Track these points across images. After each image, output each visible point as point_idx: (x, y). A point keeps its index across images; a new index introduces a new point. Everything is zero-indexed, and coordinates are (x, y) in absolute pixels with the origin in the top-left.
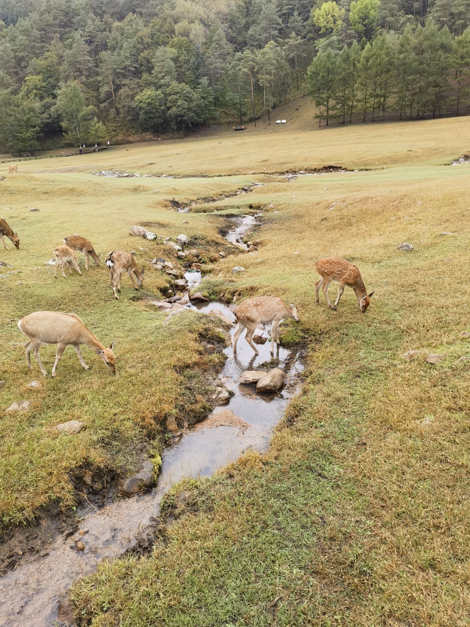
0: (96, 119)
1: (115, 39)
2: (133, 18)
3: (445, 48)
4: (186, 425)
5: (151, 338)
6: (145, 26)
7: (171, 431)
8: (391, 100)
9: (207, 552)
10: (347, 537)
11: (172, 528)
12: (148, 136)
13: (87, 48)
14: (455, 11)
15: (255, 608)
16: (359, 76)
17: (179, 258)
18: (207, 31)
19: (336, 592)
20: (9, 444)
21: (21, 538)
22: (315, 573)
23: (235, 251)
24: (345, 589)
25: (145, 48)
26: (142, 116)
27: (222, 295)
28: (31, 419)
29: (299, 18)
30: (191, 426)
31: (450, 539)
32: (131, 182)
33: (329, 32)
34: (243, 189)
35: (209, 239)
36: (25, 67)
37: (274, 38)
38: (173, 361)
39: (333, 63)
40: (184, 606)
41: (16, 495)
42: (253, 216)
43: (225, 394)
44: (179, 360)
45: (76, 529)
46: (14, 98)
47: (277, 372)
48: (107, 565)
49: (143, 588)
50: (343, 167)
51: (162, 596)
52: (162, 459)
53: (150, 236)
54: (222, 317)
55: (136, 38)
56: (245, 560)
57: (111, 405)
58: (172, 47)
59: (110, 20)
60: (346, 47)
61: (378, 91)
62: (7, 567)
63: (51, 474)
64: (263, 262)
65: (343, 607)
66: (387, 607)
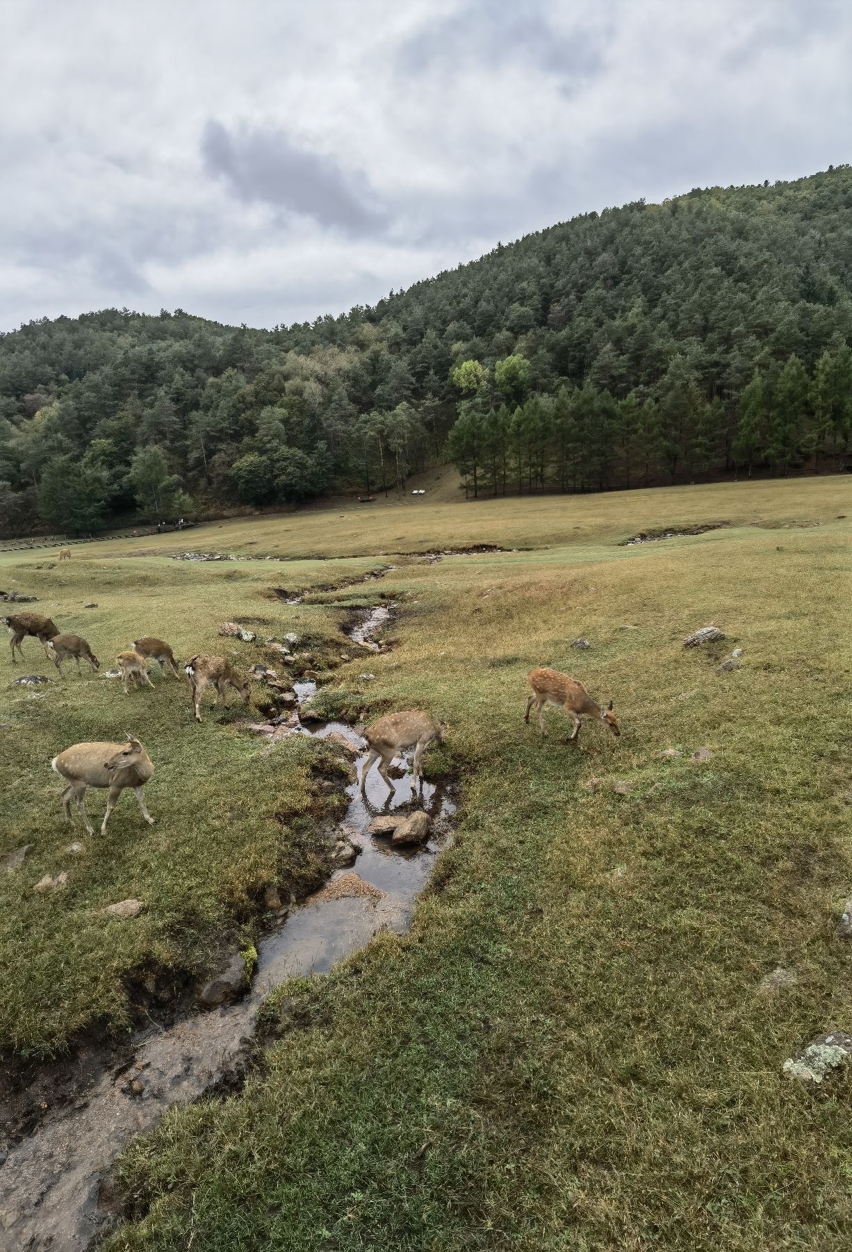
0: (181, 491)
1: (210, 397)
2: (232, 373)
3: (608, 413)
4: (293, 898)
5: (245, 775)
6: (248, 383)
7: (272, 909)
8: (550, 470)
9: (323, 1084)
10: (520, 1046)
11: (273, 1053)
12: (248, 509)
13: (174, 407)
14: (615, 373)
15: (392, 1163)
16: (510, 443)
17: (286, 664)
18: (326, 391)
19: (506, 1128)
20: (37, 936)
21: (47, 1081)
22: (477, 1102)
23: (362, 653)
24: (519, 1121)
25: (248, 409)
26: (241, 486)
27: (344, 711)
28: (69, 899)
29: (436, 378)
30: (302, 900)
31: (656, 1036)
32: (224, 567)
33: (471, 394)
34: (373, 574)
35: (326, 638)
36: (91, 429)
37: (407, 399)
38: (275, 807)
39: (479, 428)
40: (289, 1169)
41: (42, 1015)
42: (385, 607)
43: (349, 851)
44: (283, 804)
45: (131, 1062)
46: (74, 465)
47: (419, 815)
48: (176, 1114)
49: (228, 1147)
50: (498, 546)
51: (257, 1156)
52: (257, 951)
53: (247, 636)
54: (344, 743)
55: (235, 396)
56: (378, 1092)
57: (185, 874)
58: (281, 406)
59: (203, 375)
60: (492, 410)
61: (534, 459)
62: (22, 1130)
63: (95, 979)
64: (398, 667)
65: (517, 1151)
66: (578, 1144)
